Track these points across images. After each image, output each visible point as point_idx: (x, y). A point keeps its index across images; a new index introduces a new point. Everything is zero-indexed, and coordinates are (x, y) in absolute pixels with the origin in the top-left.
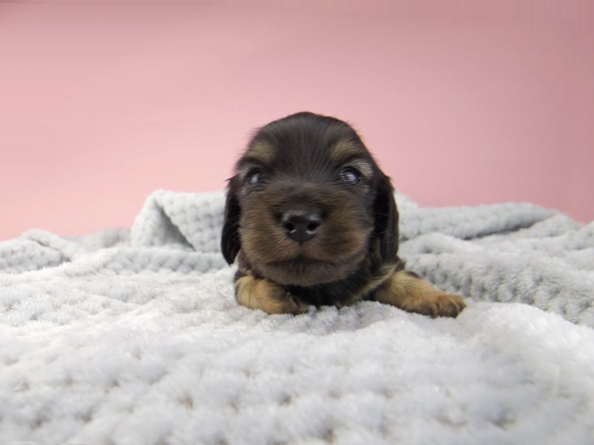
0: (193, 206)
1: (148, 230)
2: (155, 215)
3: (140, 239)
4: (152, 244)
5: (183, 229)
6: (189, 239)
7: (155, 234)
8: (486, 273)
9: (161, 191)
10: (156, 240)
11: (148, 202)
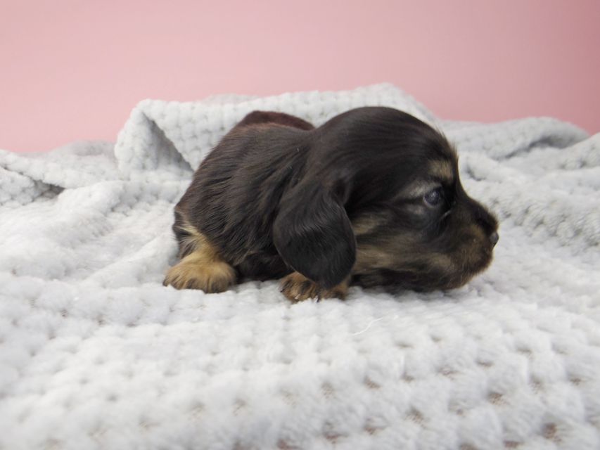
0: (190, 120)
1: (138, 150)
2: (144, 132)
3: (130, 161)
4: (144, 167)
5: (179, 146)
6: (185, 157)
7: (146, 156)
8: (548, 208)
9: (148, 101)
10: (149, 162)
11: (135, 114)
